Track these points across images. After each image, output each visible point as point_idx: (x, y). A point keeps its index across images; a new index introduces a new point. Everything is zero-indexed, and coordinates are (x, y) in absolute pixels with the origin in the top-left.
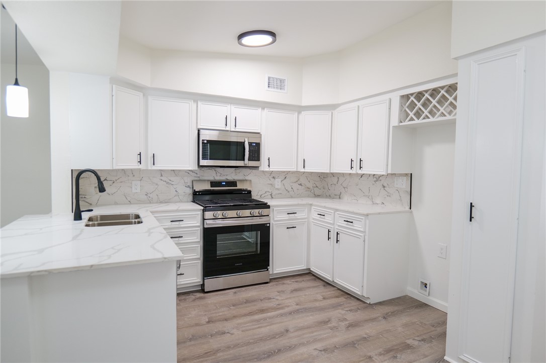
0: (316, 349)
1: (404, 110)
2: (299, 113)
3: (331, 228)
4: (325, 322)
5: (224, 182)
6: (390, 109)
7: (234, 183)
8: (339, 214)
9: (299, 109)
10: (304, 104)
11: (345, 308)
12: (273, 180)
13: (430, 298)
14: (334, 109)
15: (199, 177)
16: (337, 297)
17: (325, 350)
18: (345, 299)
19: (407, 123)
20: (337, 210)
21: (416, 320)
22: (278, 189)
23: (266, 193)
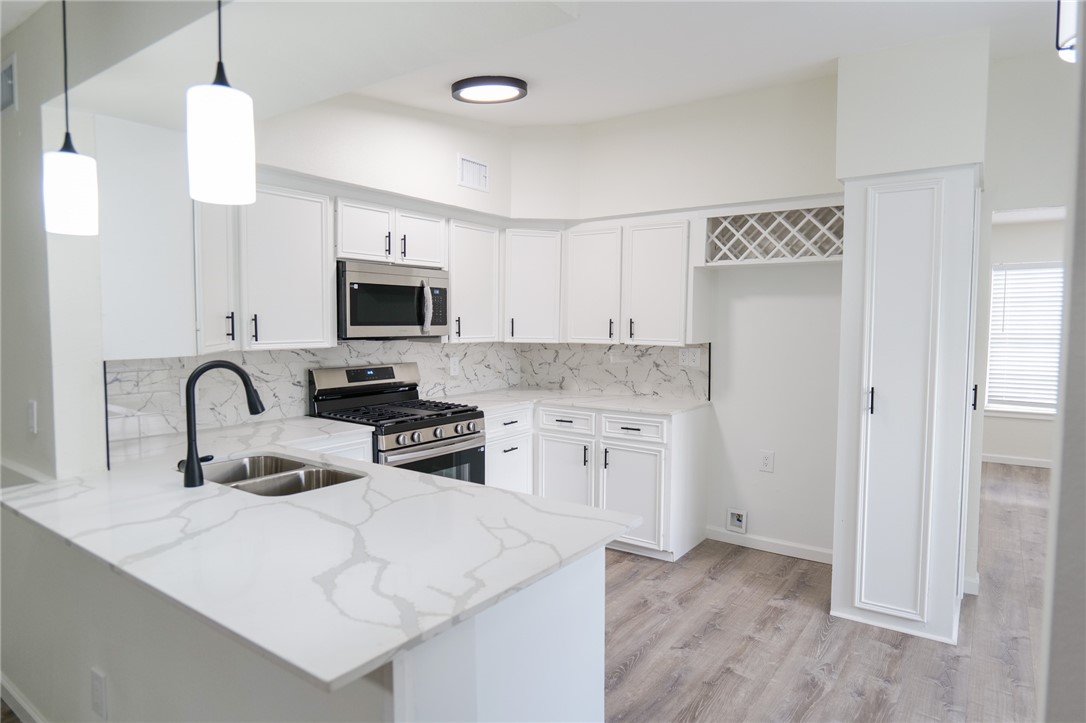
0: (672, 648)
1: (710, 240)
2: (503, 230)
3: (591, 443)
4: (643, 605)
5: (370, 370)
6: (689, 237)
7: (388, 372)
8: (606, 417)
9: (503, 223)
10: (514, 215)
11: (646, 576)
12: (445, 359)
13: (749, 536)
14: (566, 229)
15: (318, 362)
16: (617, 562)
17: (685, 646)
18: (632, 563)
19: (716, 263)
20: (599, 411)
21: (753, 572)
22: (454, 378)
23: (435, 386)
